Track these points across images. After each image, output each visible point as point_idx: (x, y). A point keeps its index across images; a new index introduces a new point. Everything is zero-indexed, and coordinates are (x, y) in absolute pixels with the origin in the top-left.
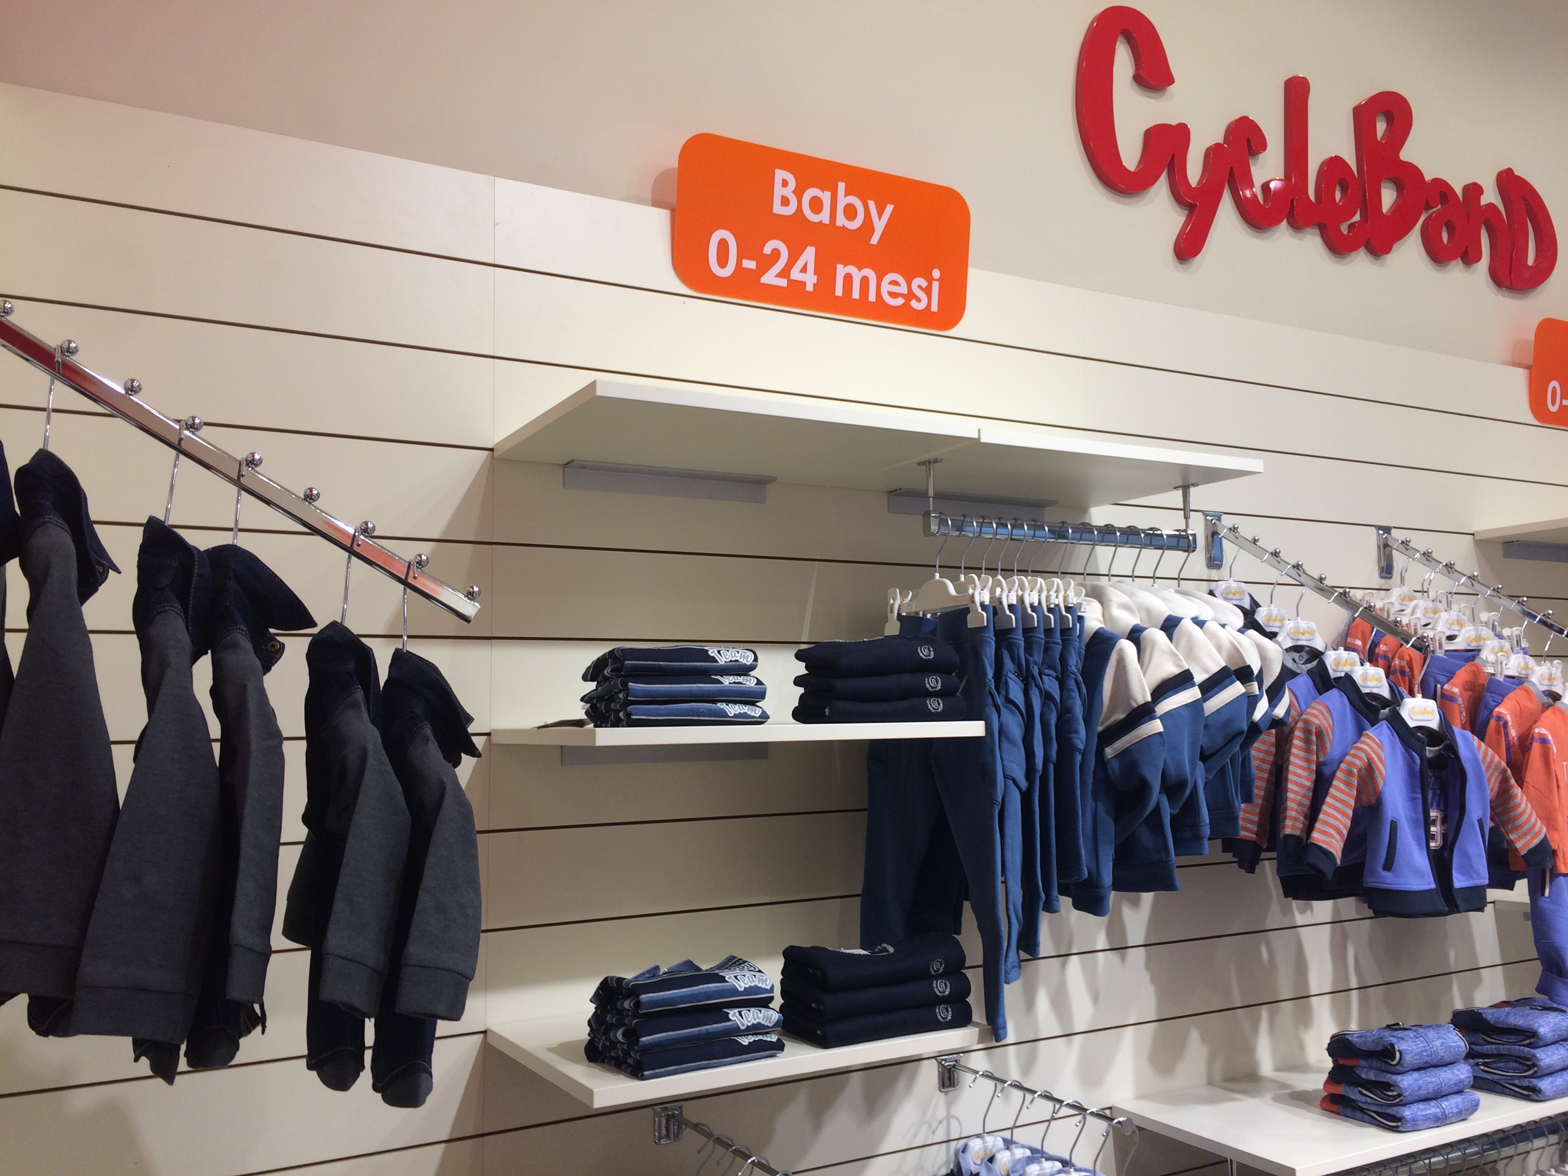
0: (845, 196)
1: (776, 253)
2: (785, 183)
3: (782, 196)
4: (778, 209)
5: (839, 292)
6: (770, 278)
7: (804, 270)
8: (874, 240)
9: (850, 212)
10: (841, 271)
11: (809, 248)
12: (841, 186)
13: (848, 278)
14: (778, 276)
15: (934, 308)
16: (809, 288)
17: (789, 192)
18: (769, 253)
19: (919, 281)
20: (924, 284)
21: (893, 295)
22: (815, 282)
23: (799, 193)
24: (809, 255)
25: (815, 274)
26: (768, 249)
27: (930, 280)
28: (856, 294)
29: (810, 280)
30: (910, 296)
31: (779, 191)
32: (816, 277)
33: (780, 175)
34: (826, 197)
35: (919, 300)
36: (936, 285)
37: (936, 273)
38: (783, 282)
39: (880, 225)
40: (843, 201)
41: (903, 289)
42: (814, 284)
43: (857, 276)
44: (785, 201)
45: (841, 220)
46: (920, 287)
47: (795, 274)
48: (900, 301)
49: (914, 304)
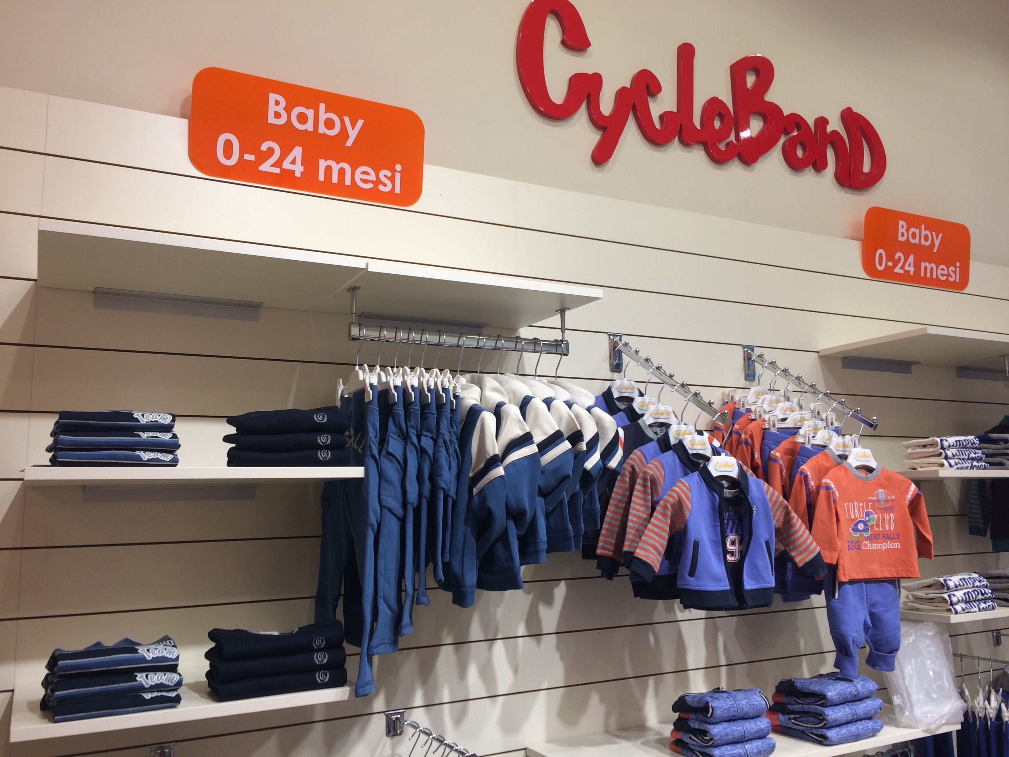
0: (325, 113)
1: (271, 151)
2: (277, 103)
3: (275, 112)
4: (272, 120)
5: (321, 177)
6: (266, 167)
7: (293, 162)
8: (349, 143)
9: (330, 124)
10: (323, 164)
11: (297, 147)
12: (322, 106)
13: (329, 170)
14: (273, 166)
15: (397, 190)
16: (298, 174)
17: (280, 109)
18: (265, 150)
19: (384, 173)
20: (389, 174)
21: (364, 181)
22: (303, 171)
23: (288, 110)
24: (297, 152)
25: (302, 165)
26: (264, 147)
27: (393, 171)
28: (335, 180)
29: (298, 170)
30: (378, 182)
31: (272, 108)
32: (303, 167)
33: (273, 97)
34: (310, 113)
35: (385, 185)
36: (398, 176)
37: (398, 167)
38: (277, 170)
39: (353, 134)
40: (323, 116)
41: (373, 177)
42: (301, 172)
43: (336, 167)
44: (277, 115)
45: (322, 129)
46: (385, 176)
47: (286, 165)
48: (370, 186)
49: (381, 187)
